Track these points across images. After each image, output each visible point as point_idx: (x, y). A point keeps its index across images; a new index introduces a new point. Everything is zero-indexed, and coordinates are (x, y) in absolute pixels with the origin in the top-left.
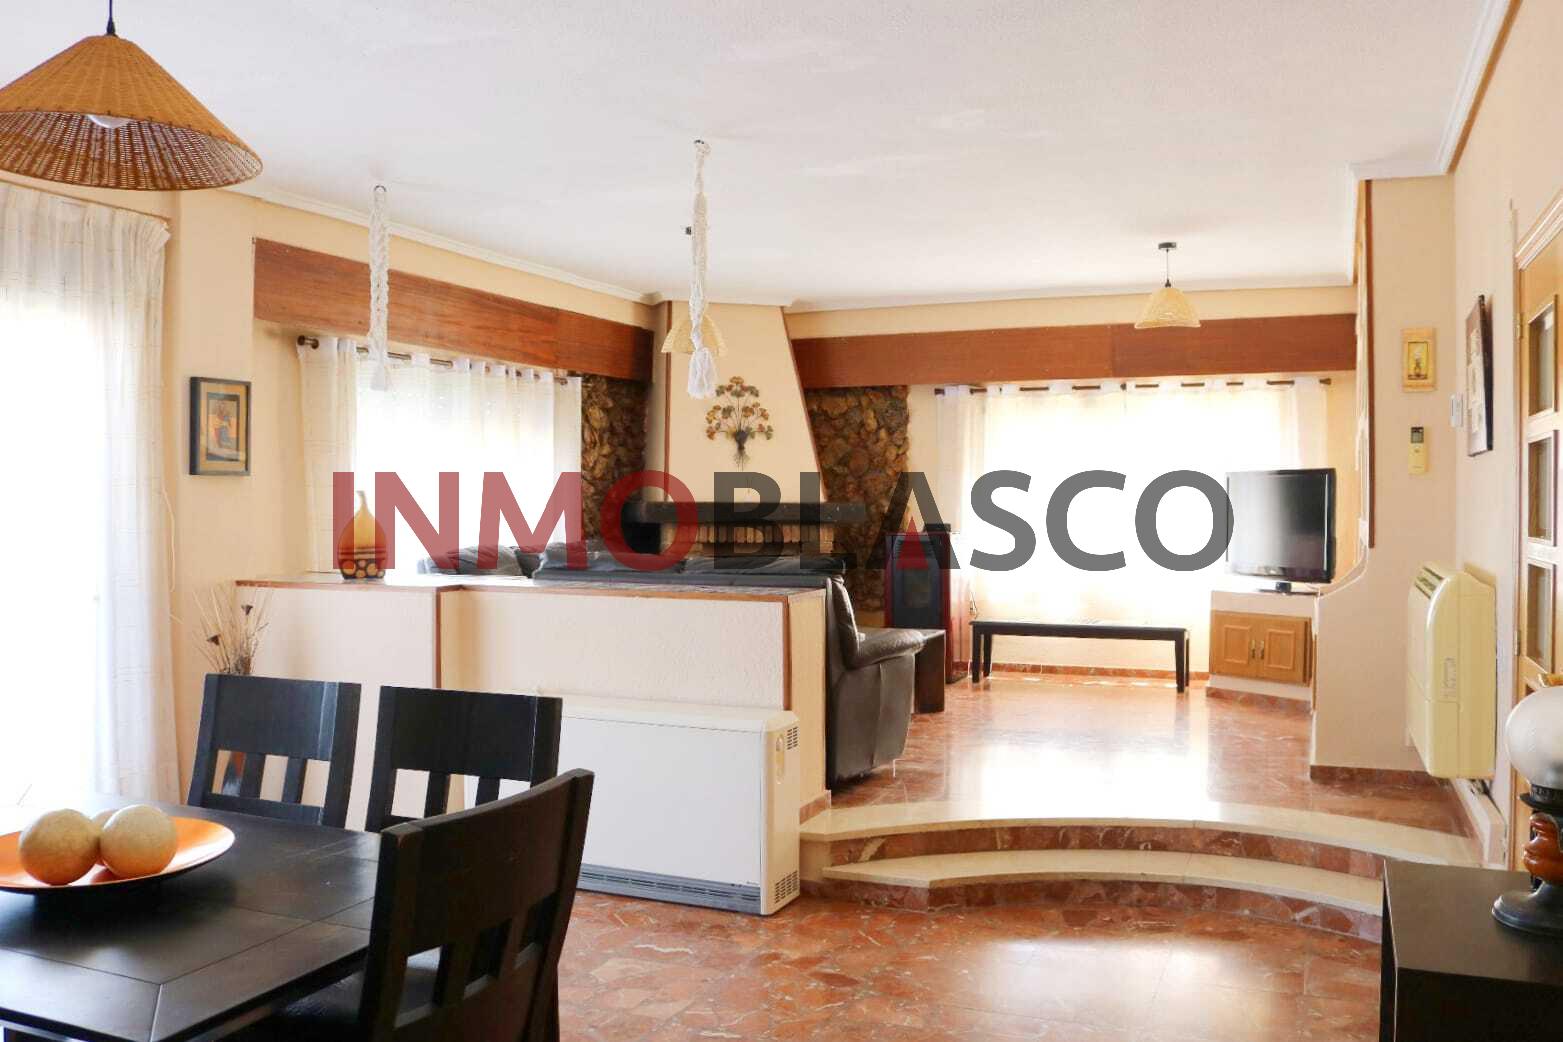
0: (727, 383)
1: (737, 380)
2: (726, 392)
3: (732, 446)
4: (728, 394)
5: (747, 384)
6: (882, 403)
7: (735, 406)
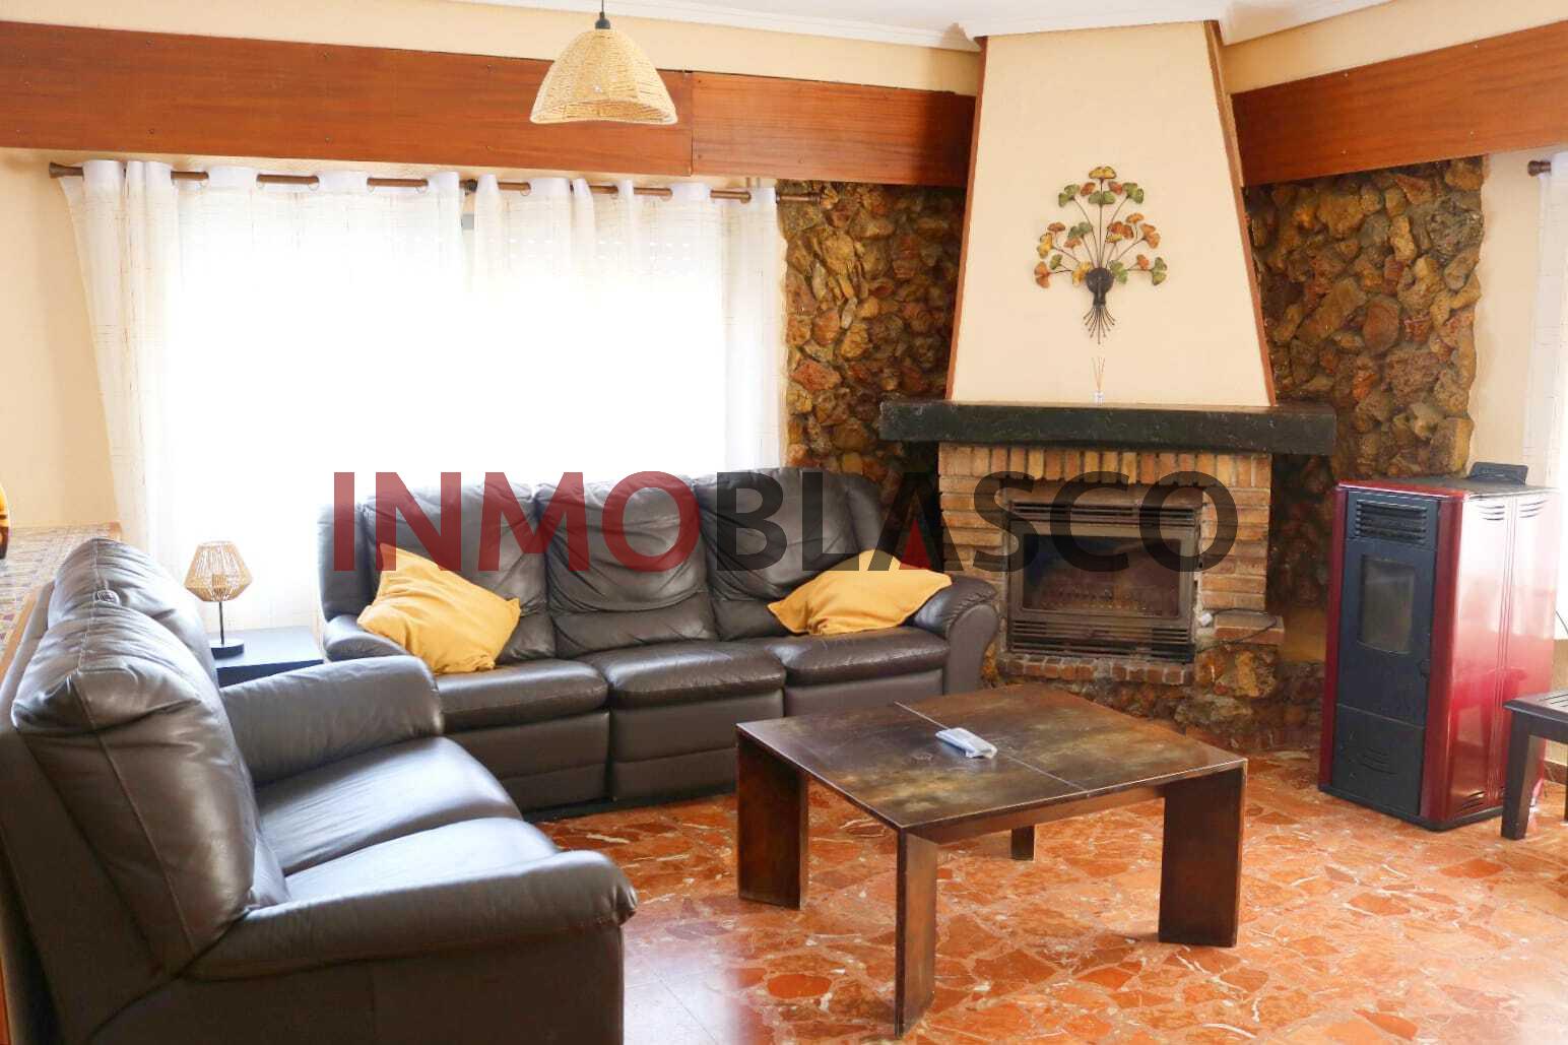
0: (1081, 180)
1: (1103, 174)
2: (1078, 197)
3: (1083, 298)
4: (1082, 201)
5: (1120, 180)
6: (1425, 202)
7: (1095, 223)
